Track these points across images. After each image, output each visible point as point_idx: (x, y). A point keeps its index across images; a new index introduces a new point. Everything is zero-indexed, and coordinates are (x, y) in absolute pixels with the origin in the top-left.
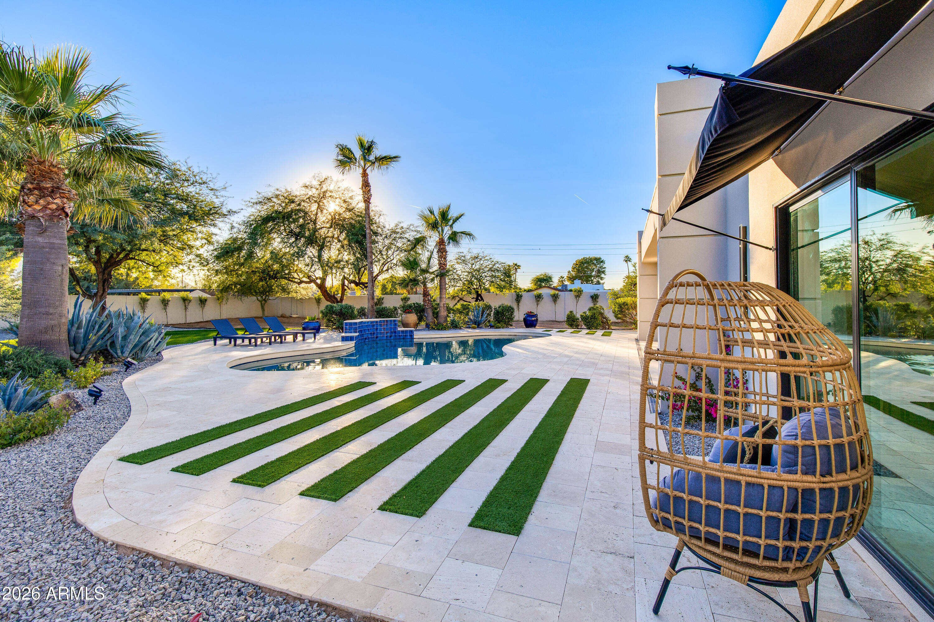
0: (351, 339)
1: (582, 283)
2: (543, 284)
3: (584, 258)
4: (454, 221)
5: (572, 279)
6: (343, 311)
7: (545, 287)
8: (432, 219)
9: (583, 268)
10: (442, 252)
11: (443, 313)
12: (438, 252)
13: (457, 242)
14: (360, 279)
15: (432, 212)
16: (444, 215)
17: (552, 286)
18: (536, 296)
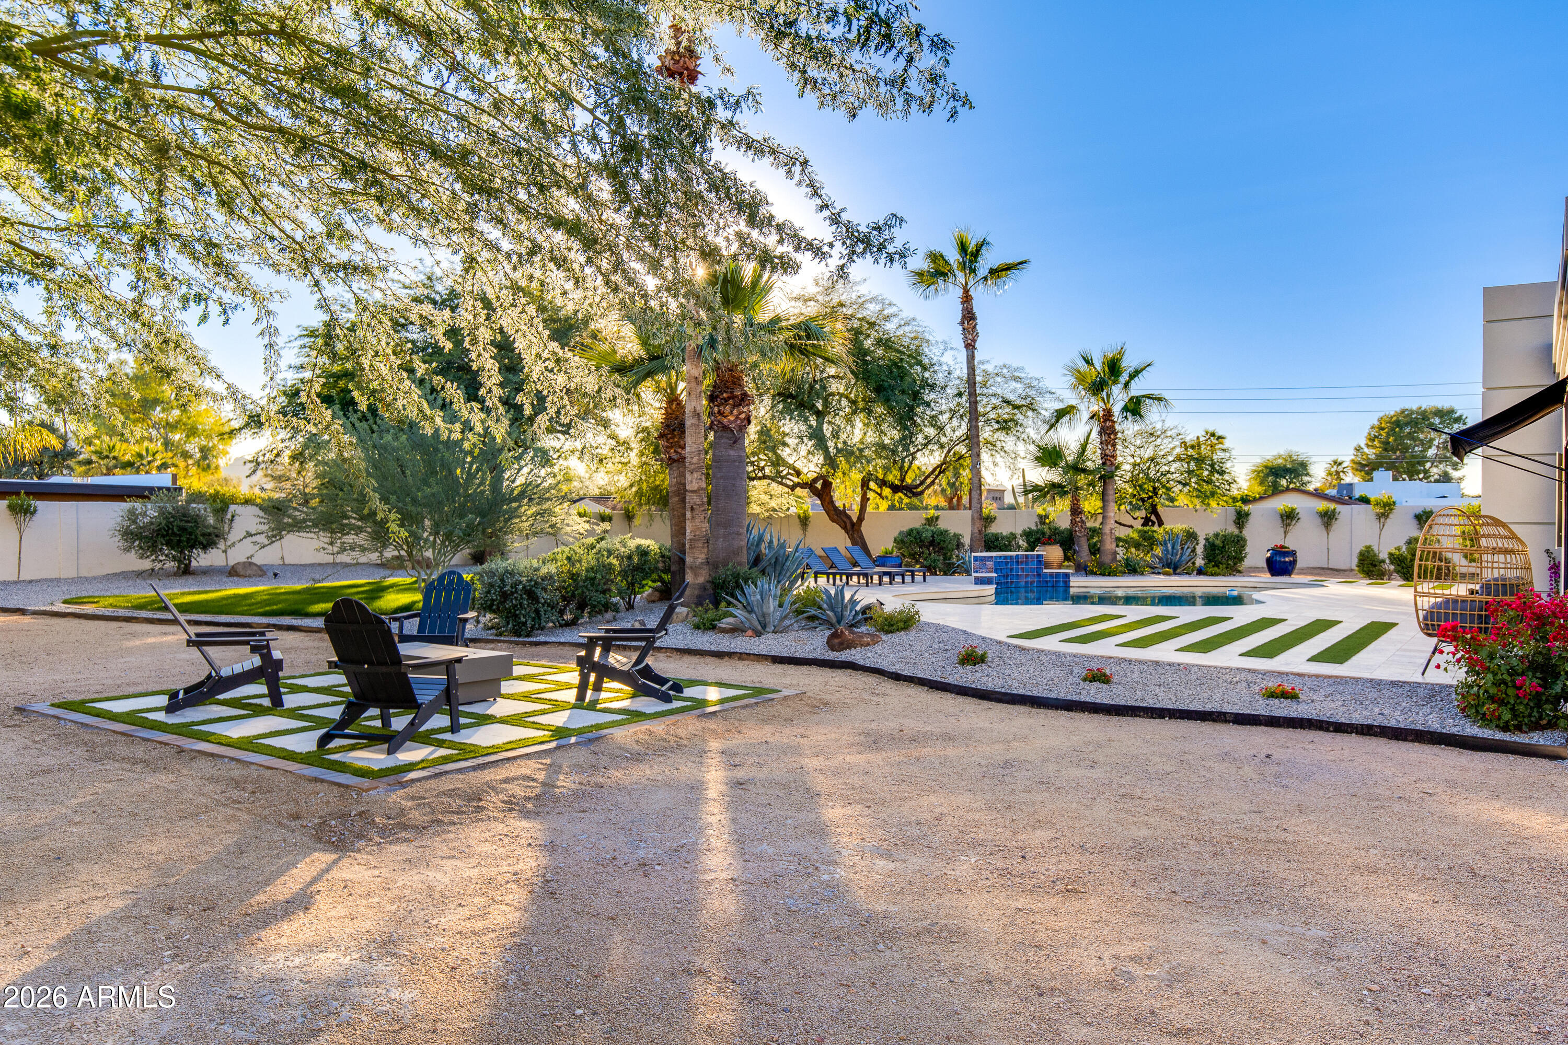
0: (989, 581)
1: (1395, 479)
2: (1284, 482)
3: (1403, 412)
4: (1132, 376)
5: (1367, 468)
6: (937, 539)
7: (1288, 489)
8: (1092, 375)
9: (1400, 438)
10: (1109, 435)
11: (1109, 545)
12: (1100, 433)
13: (1141, 416)
14: (903, 480)
15: (1089, 362)
16: (1114, 367)
17: (1311, 488)
18: (1282, 516)
